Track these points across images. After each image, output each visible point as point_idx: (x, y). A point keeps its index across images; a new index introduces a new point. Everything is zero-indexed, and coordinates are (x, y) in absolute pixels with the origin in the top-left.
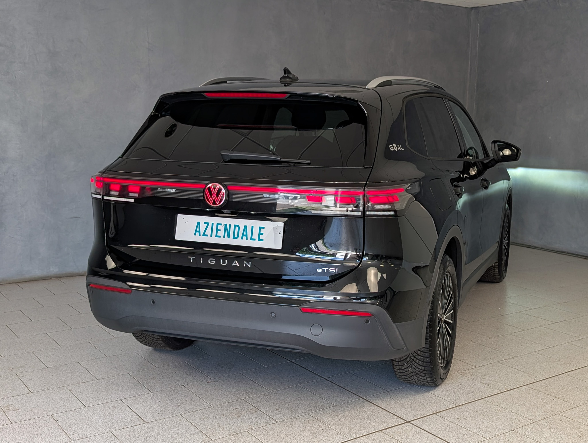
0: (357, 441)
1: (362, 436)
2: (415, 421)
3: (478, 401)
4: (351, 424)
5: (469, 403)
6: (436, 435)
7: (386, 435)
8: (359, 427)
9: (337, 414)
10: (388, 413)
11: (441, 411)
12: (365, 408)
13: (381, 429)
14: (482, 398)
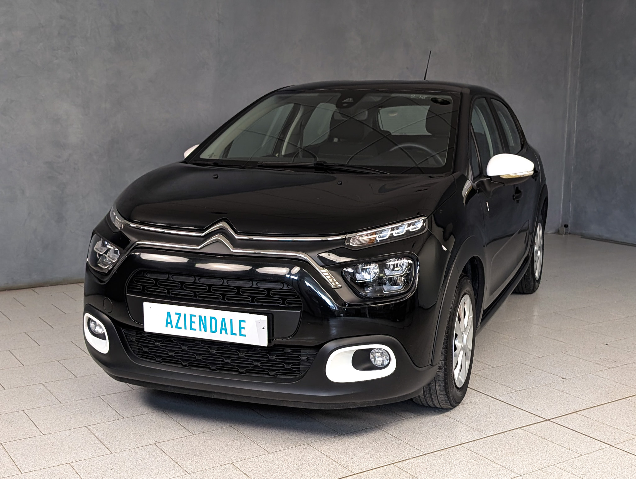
0: (497, 437)
1: (501, 433)
2: (555, 419)
3: (620, 401)
4: (485, 421)
5: (610, 402)
6: (581, 432)
7: (526, 432)
8: (496, 424)
9: (468, 412)
10: (523, 411)
11: (581, 409)
12: (498, 406)
13: (520, 427)
14: (623, 398)
